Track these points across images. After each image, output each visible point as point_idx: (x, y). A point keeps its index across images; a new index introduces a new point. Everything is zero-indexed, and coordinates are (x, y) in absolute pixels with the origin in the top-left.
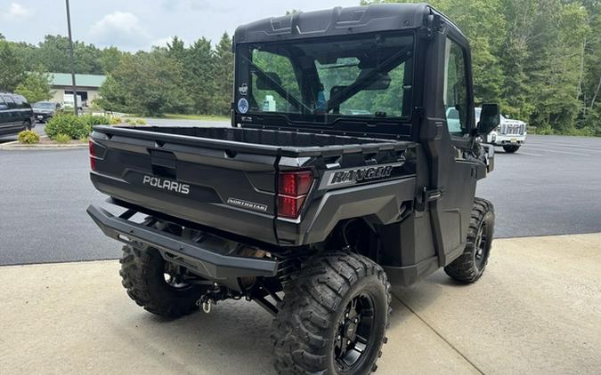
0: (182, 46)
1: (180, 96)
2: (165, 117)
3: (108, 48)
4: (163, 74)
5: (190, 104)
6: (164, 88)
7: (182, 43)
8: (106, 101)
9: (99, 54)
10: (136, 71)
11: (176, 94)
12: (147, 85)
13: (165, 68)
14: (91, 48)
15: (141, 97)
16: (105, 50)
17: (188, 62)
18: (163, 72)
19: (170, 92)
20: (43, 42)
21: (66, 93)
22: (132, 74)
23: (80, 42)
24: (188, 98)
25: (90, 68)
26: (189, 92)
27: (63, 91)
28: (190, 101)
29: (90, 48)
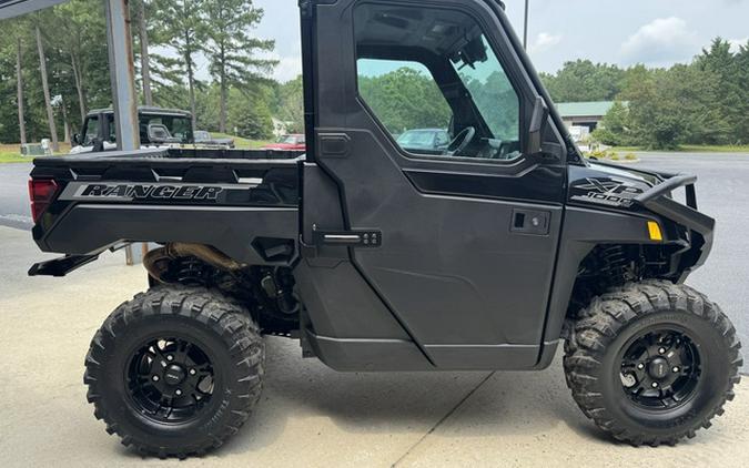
0: (726, 52)
1: (706, 120)
2: (681, 150)
3: (633, 67)
4: (686, 93)
5: (723, 130)
6: (684, 111)
7: (727, 46)
8: (610, 131)
9: (620, 74)
10: (647, 92)
11: (702, 117)
12: (660, 108)
13: (687, 85)
14: (614, 69)
15: (650, 126)
16: (629, 70)
17: (733, 70)
18: (685, 90)
19: (692, 116)
20: (562, 69)
21: (574, 124)
22: (641, 96)
23: (602, 64)
24: (721, 122)
25: (607, 93)
26: (725, 113)
27: (571, 122)
28: (723, 125)
29: (611, 70)
